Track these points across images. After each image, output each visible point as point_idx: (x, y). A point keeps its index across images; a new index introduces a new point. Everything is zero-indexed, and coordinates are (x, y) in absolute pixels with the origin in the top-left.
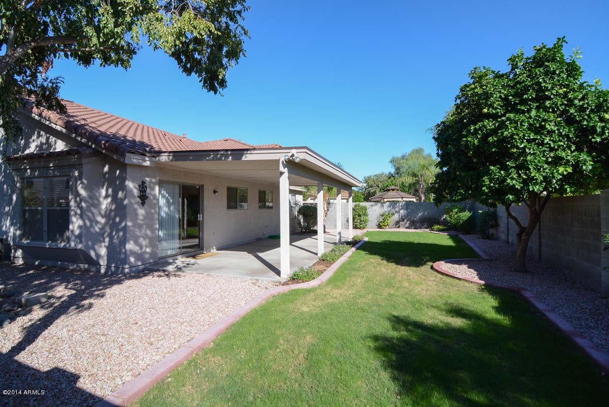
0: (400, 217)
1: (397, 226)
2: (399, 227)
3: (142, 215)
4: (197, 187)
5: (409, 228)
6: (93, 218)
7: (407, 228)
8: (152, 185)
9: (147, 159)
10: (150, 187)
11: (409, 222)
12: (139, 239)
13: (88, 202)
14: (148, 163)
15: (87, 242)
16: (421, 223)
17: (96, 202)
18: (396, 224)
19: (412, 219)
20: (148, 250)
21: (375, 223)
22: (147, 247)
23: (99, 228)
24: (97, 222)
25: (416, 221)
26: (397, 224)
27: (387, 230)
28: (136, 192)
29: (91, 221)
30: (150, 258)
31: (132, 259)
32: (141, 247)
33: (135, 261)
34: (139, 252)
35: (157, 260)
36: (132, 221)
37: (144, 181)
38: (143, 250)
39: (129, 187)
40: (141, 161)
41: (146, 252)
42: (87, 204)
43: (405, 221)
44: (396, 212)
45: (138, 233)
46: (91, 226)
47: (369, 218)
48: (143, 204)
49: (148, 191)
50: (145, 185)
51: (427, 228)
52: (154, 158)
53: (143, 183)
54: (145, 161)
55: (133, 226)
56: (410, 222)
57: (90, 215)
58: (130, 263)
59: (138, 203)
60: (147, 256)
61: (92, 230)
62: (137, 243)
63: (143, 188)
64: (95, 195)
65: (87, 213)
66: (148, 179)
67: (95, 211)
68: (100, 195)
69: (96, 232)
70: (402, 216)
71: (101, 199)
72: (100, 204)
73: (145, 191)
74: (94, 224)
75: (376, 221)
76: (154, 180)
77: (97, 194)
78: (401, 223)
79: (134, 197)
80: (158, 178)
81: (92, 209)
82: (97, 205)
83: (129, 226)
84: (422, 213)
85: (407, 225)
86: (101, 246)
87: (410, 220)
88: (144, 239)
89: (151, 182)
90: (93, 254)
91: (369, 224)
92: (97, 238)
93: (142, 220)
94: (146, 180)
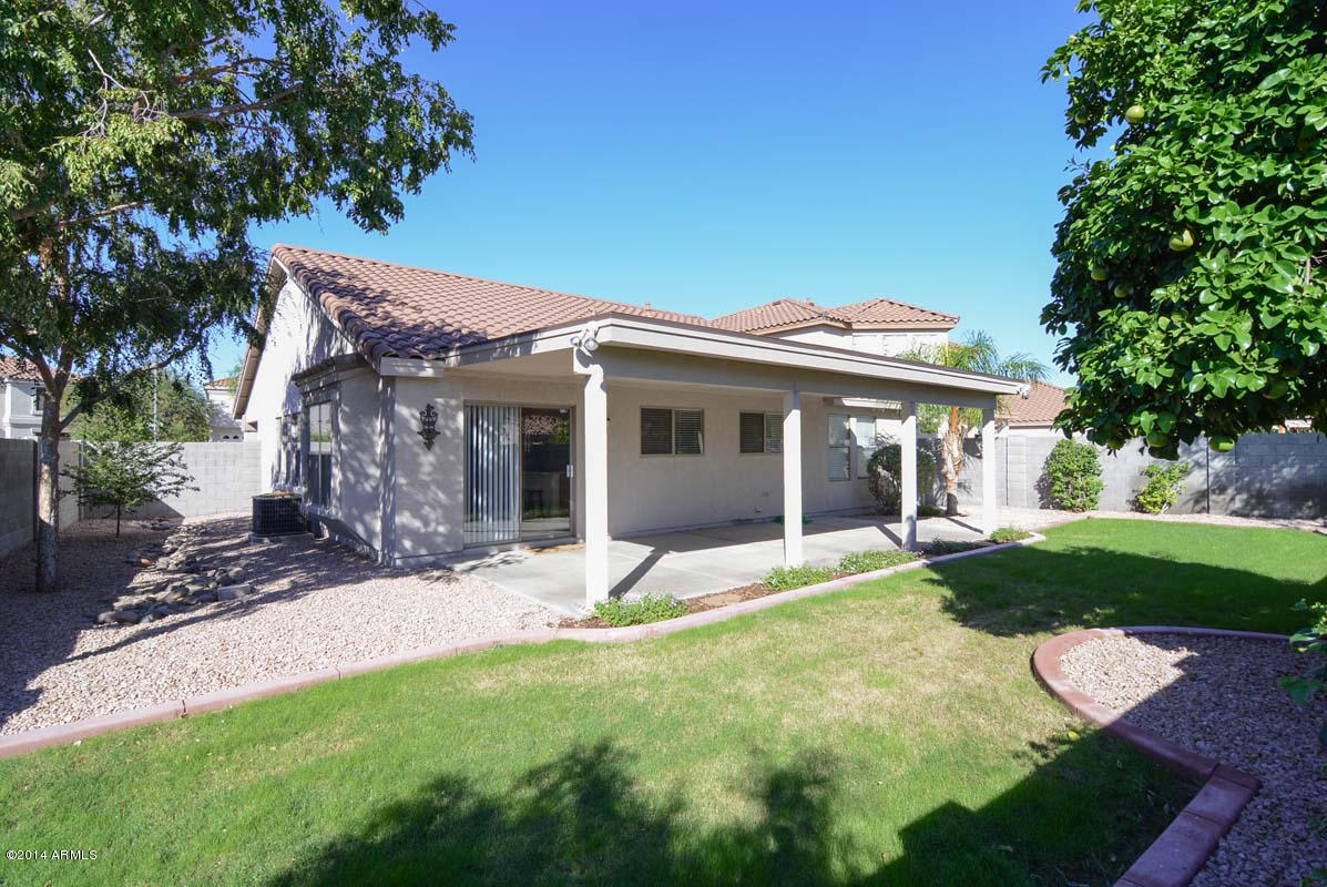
0: (1211, 479)
1: (1198, 507)
2: (1207, 510)
3: (431, 464)
4: (563, 411)
5: (1246, 516)
6: (360, 470)
7: (1235, 513)
8: (449, 411)
9: (426, 365)
10: (445, 412)
11: (1245, 496)
12: (422, 507)
13: (350, 442)
14: (429, 372)
15: (350, 509)
16: (1291, 499)
17: (366, 442)
18: (1197, 502)
19: (1258, 485)
20: (441, 529)
21: (1125, 494)
22: (438, 524)
23: (372, 487)
24: (368, 477)
25: (1269, 496)
26: (1201, 500)
27: (1164, 517)
28: (415, 425)
29: (356, 474)
30: (447, 543)
31: (407, 544)
32: (426, 523)
33: (413, 547)
34: (423, 530)
35: (461, 548)
36: (405, 475)
37: (432, 404)
38: (431, 529)
39: (400, 414)
40: (413, 370)
41: (436, 533)
42: (351, 446)
43: (1230, 491)
44: (1198, 464)
45: (420, 498)
46: (358, 482)
47: (1105, 479)
48: (429, 445)
49: (441, 422)
50: (434, 410)
51: (1313, 518)
52: (441, 363)
53: (430, 408)
54: (424, 368)
55: (408, 484)
56: (1251, 497)
57: (355, 464)
58: (402, 549)
59: (418, 443)
60: (439, 540)
61: (359, 489)
62: (416, 514)
63: (429, 415)
64: (365, 432)
65: (349, 460)
66: (440, 400)
67: (364, 457)
68: (373, 431)
69: (367, 493)
70: (1217, 476)
71: (376, 438)
72: (372, 444)
73: (433, 423)
74: (362, 480)
75: (1129, 490)
76: (453, 402)
77: (369, 430)
78: (1213, 497)
79: (410, 431)
80: (462, 399)
81: (359, 454)
82: (368, 447)
83: (401, 485)
84: (1294, 470)
85: (1238, 504)
86: (376, 517)
87: (1249, 491)
88: (433, 508)
89: (446, 405)
90: (360, 529)
91: (1102, 497)
92: (370, 503)
93: (429, 474)
94: (436, 403)
